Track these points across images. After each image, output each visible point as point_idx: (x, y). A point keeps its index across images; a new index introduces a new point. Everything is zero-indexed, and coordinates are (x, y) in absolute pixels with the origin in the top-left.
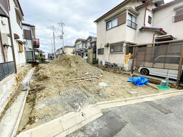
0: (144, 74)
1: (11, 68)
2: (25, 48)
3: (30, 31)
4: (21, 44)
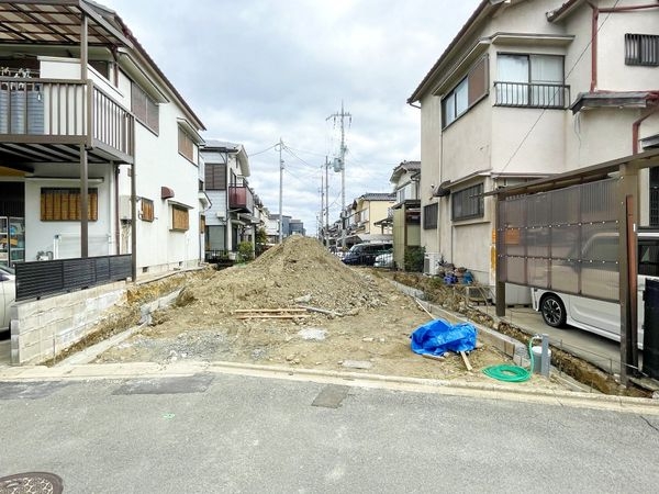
0: (552, 320)
1: (120, 268)
2: (203, 218)
3: (225, 166)
4: (181, 209)
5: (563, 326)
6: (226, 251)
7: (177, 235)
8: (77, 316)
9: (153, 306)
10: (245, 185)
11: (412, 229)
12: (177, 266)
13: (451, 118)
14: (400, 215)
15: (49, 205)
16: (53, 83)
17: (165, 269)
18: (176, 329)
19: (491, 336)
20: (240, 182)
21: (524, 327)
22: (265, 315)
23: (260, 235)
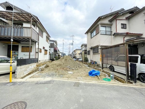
0: (112, 70)
1: (36, 60)
2: (50, 52)
3: (54, 44)
4: (46, 51)
5: (114, 71)
6: (53, 58)
7: (45, 55)
8: (28, 69)
9: (41, 67)
10: (57, 47)
11: (85, 55)
12: (45, 60)
13: (92, 36)
14: (83, 52)
15: (23, 49)
16: (25, 28)
17: (43, 61)
18: (46, 72)
19: (102, 73)
20: (56, 46)
21: (107, 71)
22: (62, 69)
23: (59, 56)
